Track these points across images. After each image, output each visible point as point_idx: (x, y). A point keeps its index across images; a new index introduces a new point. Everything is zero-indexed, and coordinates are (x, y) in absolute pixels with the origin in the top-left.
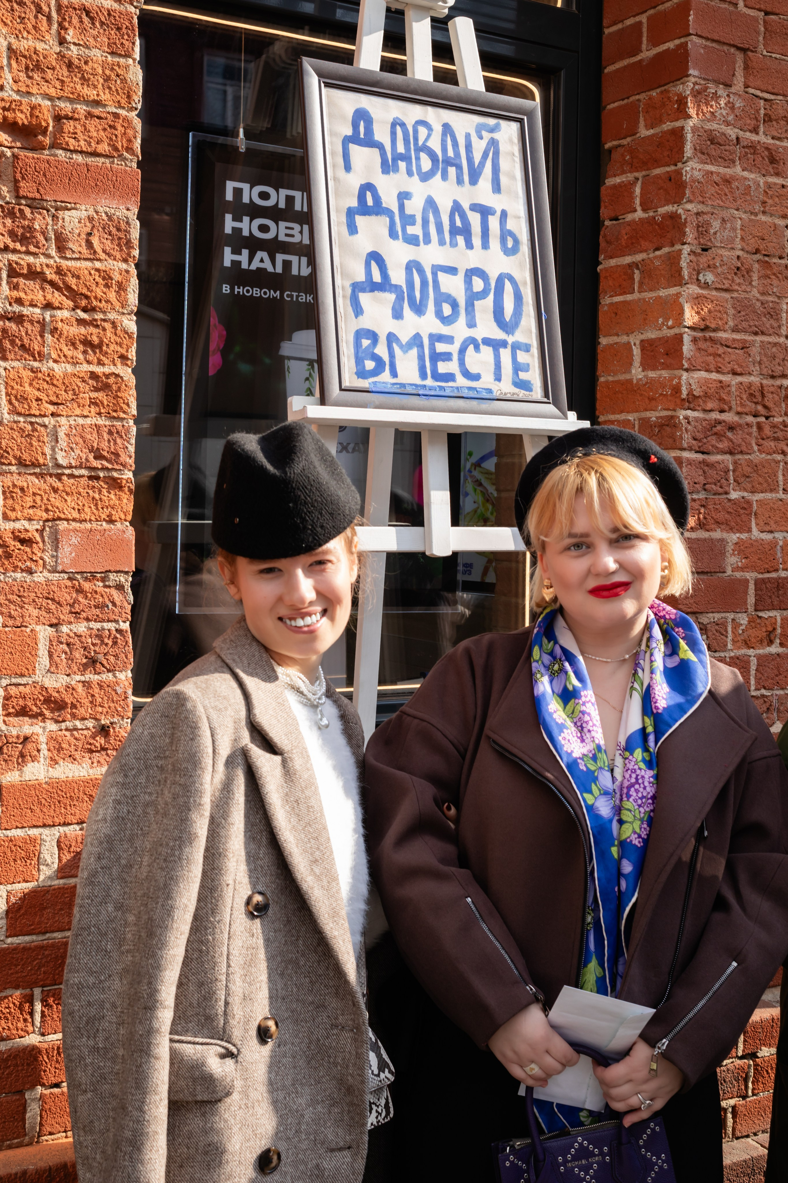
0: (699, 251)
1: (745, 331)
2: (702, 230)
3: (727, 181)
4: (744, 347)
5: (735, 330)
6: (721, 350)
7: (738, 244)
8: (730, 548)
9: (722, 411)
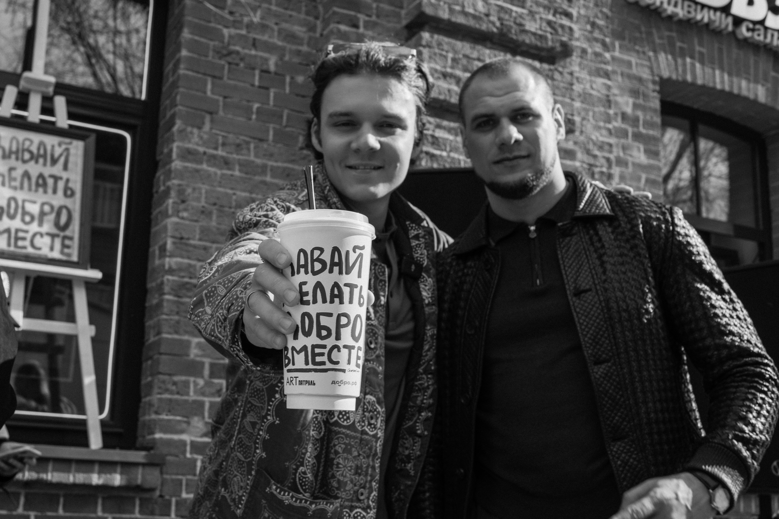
0: (179, 201)
1: (206, 241)
2: (181, 192)
3: (197, 171)
4: (205, 248)
5: (200, 240)
6: (191, 249)
7: (203, 200)
8: (193, 345)
9: (191, 278)
